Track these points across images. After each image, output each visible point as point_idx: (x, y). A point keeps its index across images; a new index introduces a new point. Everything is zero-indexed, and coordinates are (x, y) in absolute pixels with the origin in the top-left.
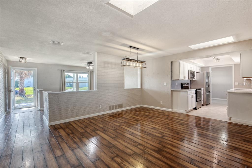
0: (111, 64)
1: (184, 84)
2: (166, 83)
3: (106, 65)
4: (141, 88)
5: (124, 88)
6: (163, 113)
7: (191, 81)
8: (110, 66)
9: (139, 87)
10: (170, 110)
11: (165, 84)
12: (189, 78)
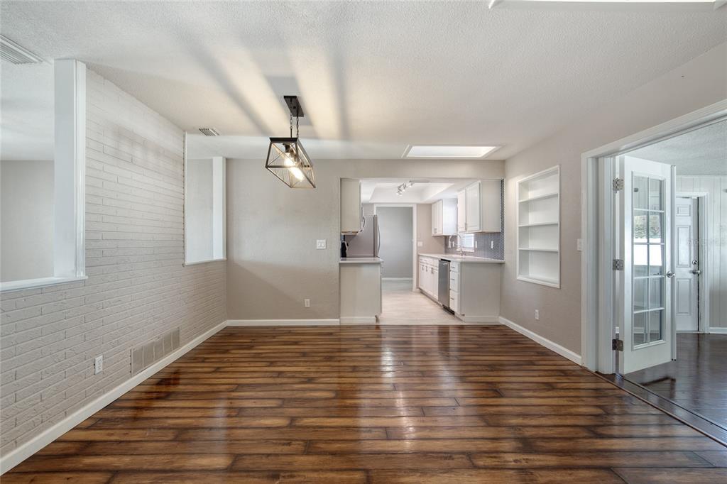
0: (145, 144)
2: (324, 241)
3: (125, 148)
4: (225, 259)
5: (184, 259)
6: (331, 334)
8: (138, 153)
9: (218, 254)
10: (334, 321)
11: (321, 244)
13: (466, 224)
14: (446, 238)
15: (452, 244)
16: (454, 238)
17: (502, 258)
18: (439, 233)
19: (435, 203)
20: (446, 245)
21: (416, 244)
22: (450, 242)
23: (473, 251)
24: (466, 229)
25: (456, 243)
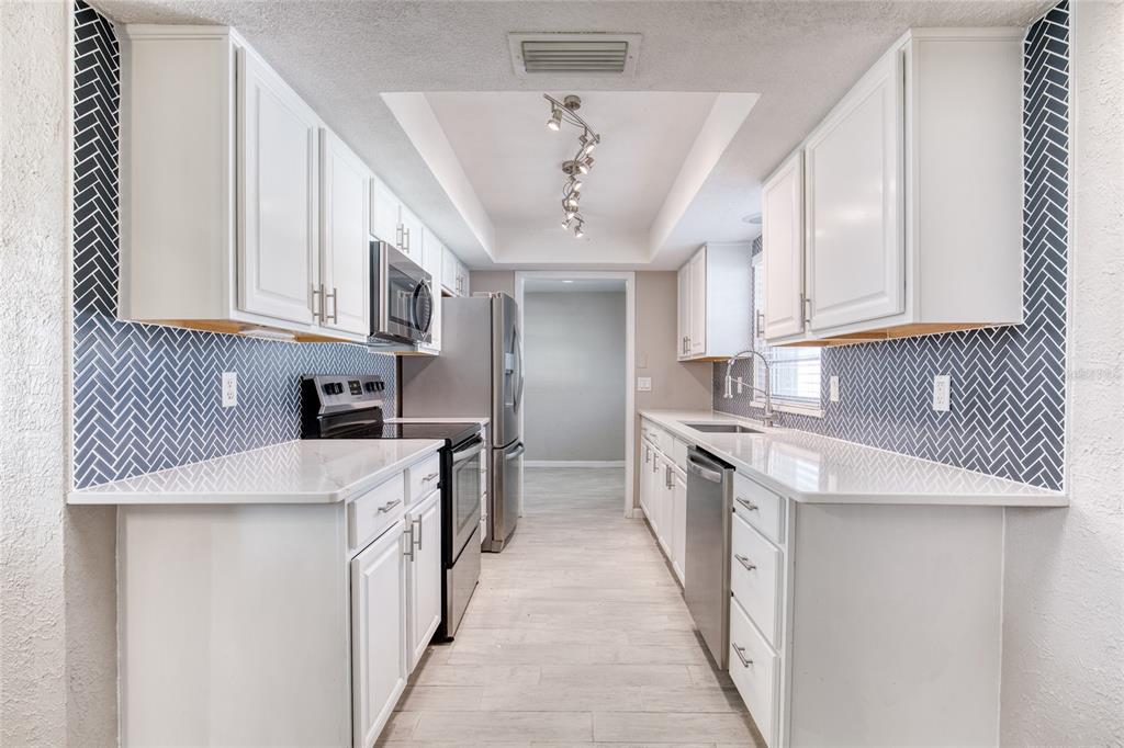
1: (331, 389)
7: (400, 358)
12: (384, 327)
13: (803, 300)
14: (718, 365)
15: (734, 385)
16: (743, 365)
17: (1054, 480)
18: (695, 351)
19: (687, 261)
20: (718, 387)
21: (634, 384)
22: (729, 378)
23: (818, 414)
24: (804, 322)
25: (749, 379)
